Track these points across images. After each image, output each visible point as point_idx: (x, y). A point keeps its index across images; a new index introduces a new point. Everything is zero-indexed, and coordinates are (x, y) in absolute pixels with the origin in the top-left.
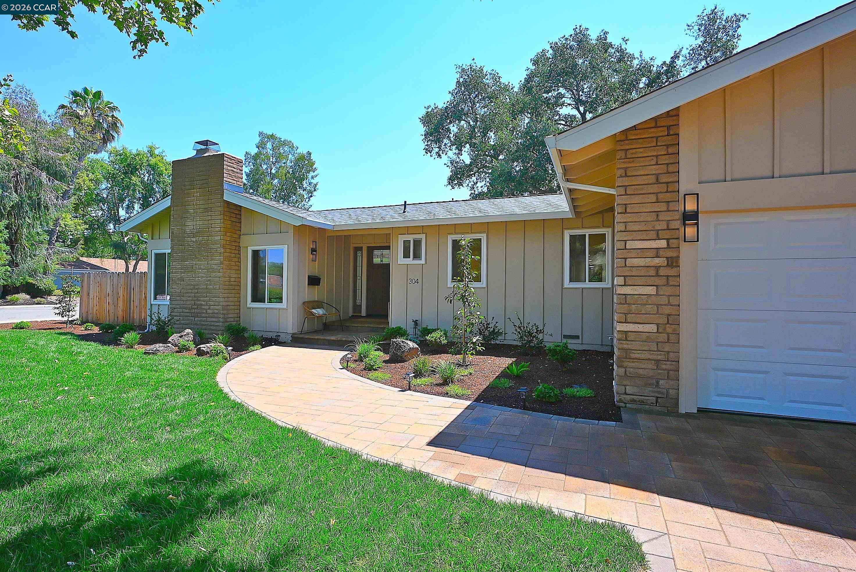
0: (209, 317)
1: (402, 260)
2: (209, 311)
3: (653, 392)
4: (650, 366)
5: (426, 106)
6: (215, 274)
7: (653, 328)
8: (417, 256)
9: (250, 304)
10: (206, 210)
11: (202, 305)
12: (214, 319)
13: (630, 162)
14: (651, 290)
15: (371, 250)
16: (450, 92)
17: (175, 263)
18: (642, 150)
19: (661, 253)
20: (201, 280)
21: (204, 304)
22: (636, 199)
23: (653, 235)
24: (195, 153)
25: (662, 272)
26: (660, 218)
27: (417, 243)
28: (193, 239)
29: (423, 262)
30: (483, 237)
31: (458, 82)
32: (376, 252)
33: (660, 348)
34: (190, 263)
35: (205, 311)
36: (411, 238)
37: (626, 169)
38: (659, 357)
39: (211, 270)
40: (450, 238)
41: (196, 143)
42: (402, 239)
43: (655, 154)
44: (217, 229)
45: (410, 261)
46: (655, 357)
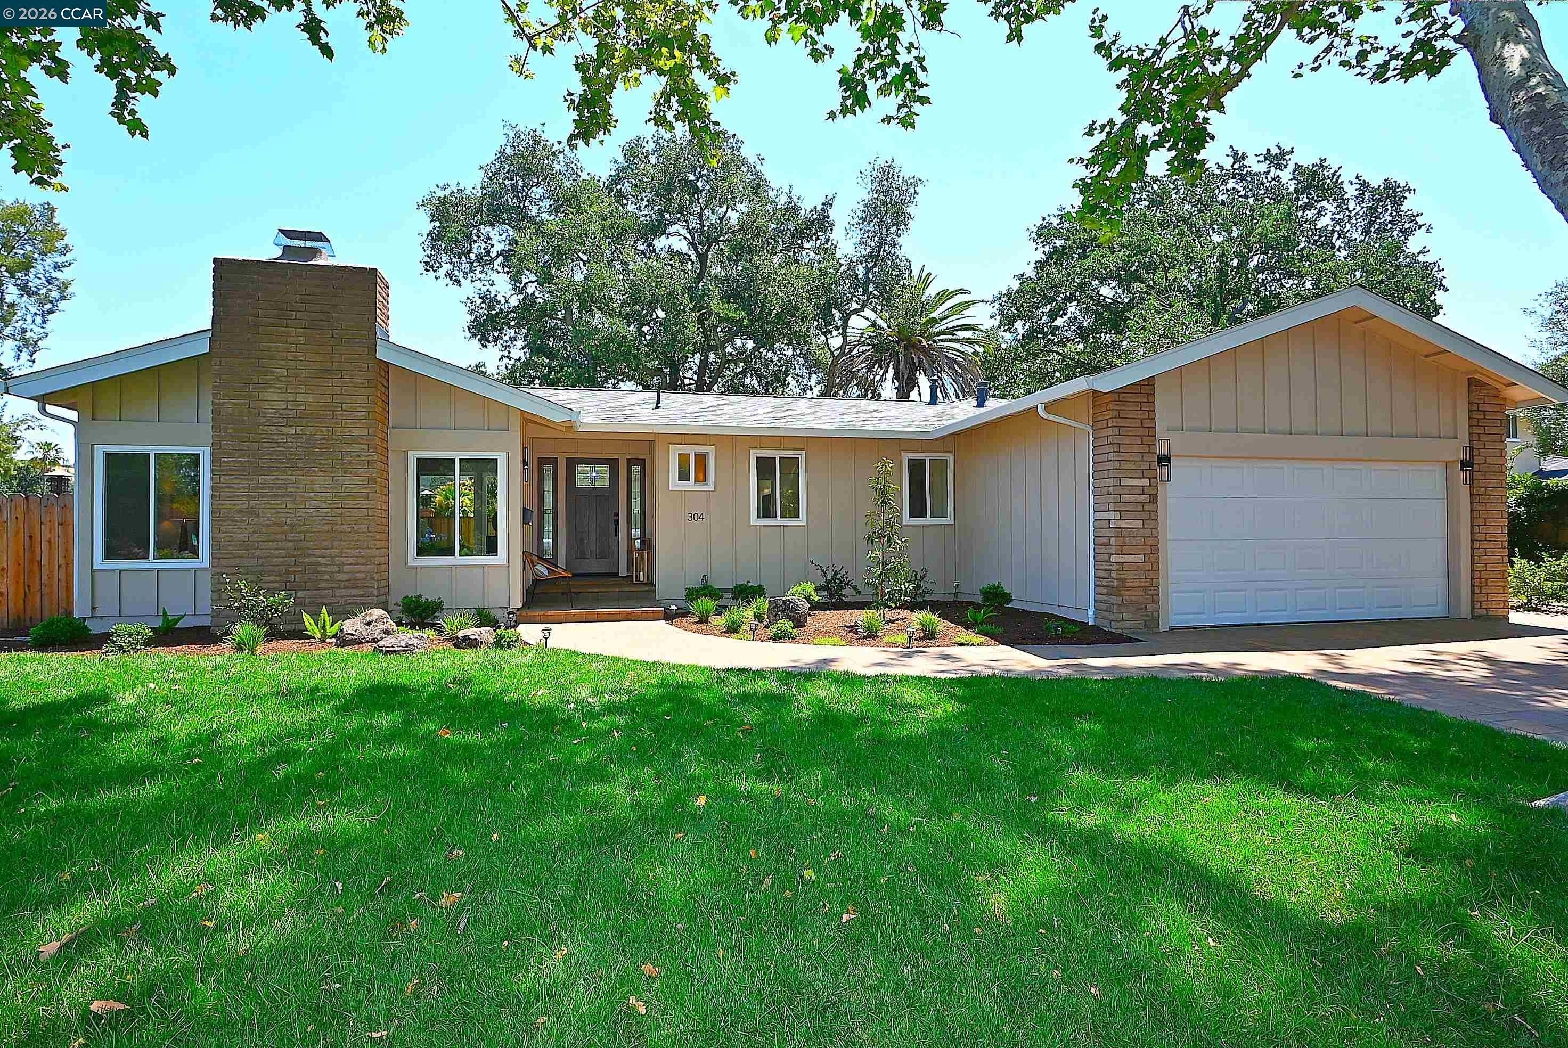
0: (339, 588)
1: (675, 484)
2: (339, 576)
3: (1142, 615)
4: (1141, 593)
5: (441, 185)
6: (354, 502)
7: (1141, 558)
8: (702, 478)
9: (414, 560)
10: (325, 372)
11: (319, 564)
12: (353, 592)
13: (1122, 405)
14: (1139, 524)
15: (572, 463)
16: (481, 168)
17: (227, 477)
18: (1130, 395)
19: (1146, 490)
20: (314, 514)
21: (322, 562)
22: (1127, 440)
23: (1139, 474)
24: (278, 252)
25: (1146, 508)
26: (1145, 459)
27: (701, 459)
28: (285, 430)
29: (711, 487)
30: (801, 455)
31: (502, 153)
32: (580, 468)
33: (1147, 576)
34: (278, 479)
35: (326, 577)
36: (691, 450)
37: (1119, 411)
38: (1146, 584)
39: (343, 494)
40: (754, 455)
41: (279, 230)
42: (675, 451)
43: (1139, 400)
44: (359, 414)
45: (690, 485)
46: (1143, 584)
